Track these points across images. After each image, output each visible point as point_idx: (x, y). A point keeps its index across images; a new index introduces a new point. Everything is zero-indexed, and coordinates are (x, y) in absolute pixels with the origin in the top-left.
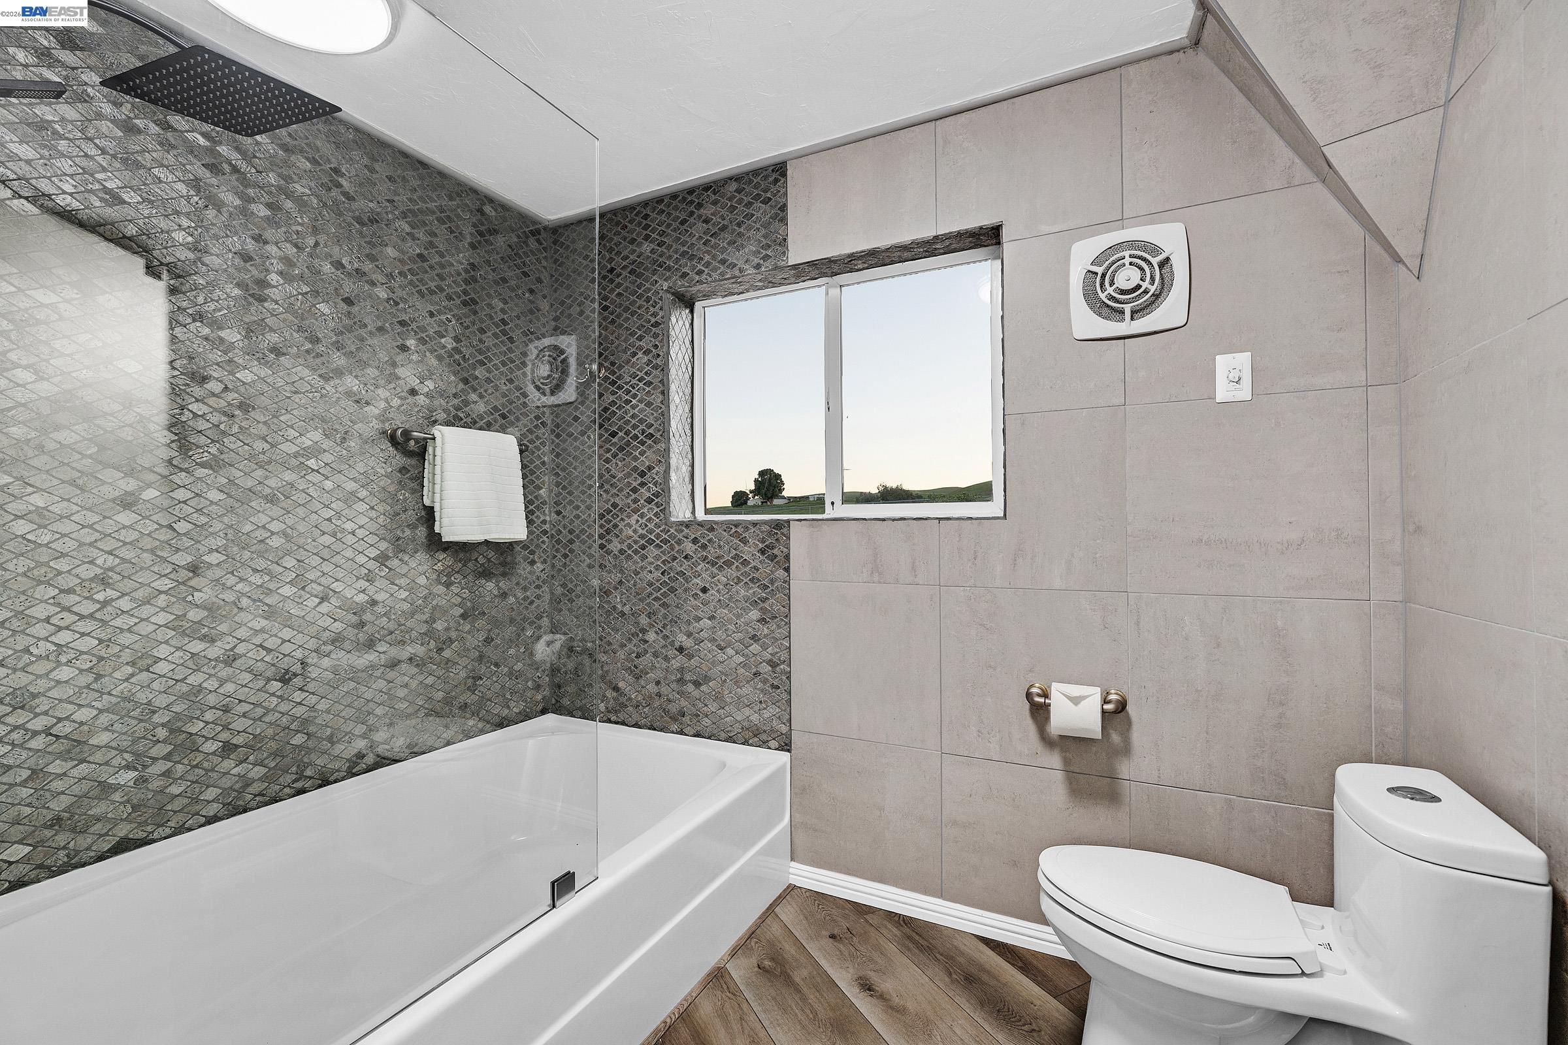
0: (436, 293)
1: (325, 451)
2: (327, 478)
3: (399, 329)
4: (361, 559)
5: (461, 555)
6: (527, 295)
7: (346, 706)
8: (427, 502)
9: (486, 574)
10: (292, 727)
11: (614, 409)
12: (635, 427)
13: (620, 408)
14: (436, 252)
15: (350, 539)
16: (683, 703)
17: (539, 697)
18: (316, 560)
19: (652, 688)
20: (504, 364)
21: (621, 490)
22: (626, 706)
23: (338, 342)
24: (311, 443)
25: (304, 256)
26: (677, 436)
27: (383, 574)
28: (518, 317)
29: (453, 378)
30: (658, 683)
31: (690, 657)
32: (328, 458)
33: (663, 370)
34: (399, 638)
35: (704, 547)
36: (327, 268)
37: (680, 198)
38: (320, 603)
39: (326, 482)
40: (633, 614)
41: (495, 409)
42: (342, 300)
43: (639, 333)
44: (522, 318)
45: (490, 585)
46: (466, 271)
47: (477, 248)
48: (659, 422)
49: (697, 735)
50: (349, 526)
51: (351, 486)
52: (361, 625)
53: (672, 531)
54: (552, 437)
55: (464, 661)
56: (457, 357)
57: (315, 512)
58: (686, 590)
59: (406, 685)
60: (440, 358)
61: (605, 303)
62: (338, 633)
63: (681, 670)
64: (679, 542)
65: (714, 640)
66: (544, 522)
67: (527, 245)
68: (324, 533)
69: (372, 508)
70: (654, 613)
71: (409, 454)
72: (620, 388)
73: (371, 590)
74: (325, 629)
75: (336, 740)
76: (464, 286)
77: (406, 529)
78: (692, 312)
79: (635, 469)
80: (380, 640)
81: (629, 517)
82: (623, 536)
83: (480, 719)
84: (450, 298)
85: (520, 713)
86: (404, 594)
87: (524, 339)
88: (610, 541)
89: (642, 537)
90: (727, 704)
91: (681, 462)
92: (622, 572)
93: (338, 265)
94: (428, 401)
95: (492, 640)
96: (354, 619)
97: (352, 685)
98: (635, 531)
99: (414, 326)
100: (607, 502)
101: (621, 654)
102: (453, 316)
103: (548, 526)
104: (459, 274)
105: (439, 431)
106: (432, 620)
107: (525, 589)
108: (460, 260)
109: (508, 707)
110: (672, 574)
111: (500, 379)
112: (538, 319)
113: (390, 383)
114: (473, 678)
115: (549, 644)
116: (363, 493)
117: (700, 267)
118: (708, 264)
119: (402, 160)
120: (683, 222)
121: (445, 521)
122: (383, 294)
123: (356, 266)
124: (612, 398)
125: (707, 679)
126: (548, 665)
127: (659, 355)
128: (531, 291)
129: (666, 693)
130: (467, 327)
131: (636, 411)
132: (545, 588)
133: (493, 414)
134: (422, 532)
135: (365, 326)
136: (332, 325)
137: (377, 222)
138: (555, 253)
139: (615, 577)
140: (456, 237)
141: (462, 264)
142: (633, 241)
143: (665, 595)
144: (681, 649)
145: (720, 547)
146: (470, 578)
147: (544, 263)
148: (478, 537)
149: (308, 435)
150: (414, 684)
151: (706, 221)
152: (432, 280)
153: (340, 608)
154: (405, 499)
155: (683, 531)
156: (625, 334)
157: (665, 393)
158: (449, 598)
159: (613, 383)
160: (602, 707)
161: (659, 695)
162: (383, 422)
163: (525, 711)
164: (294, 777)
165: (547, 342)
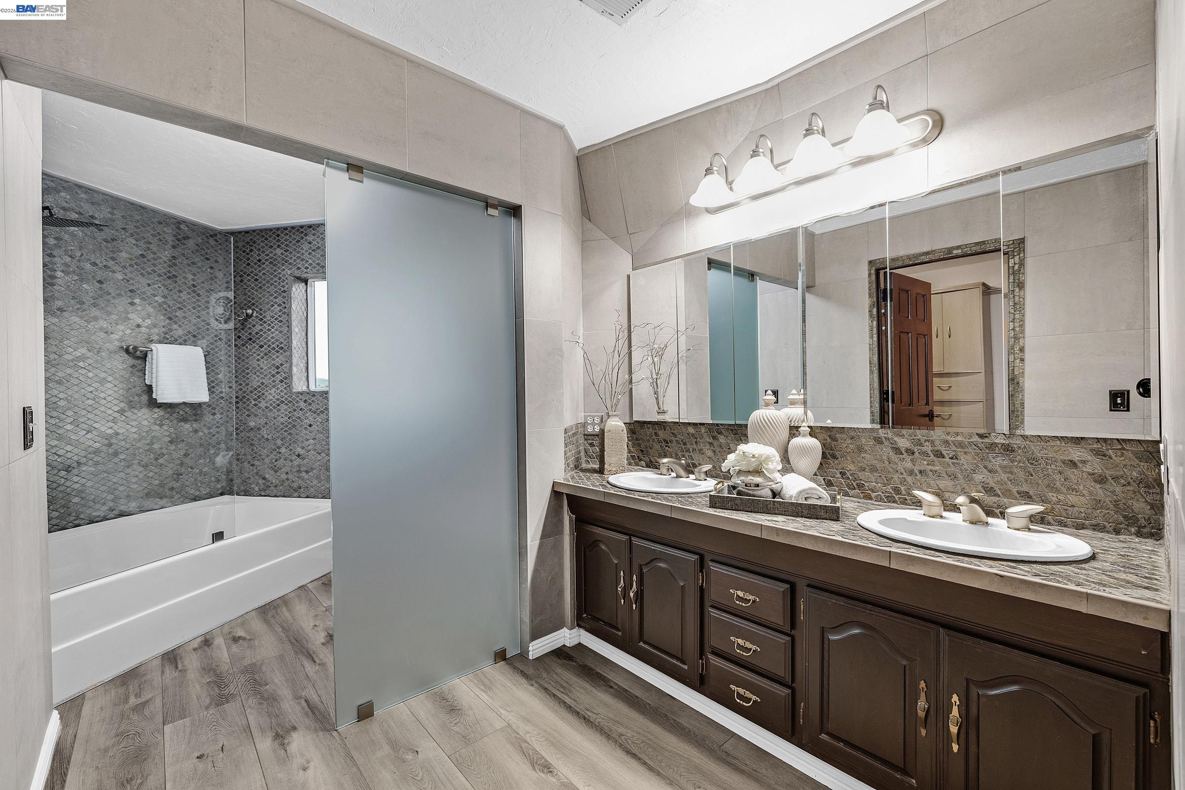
0: (151, 273)
1: (88, 358)
2: (90, 372)
3: (130, 294)
4: (110, 412)
5: (169, 410)
6: (209, 270)
7: (102, 485)
8: (148, 382)
9: (184, 420)
10: (73, 494)
11: (262, 333)
12: (273, 343)
13: (265, 333)
14: (151, 252)
15: (103, 402)
16: (300, 482)
17: (219, 486)
18: (84, 412)
19: (284, 476)
20: (194, 308)
21: (266, 376)
22: (270, 487)
23: (95, 303)
24: (81, 354)
25: (75, 261)
26: (297, 348)
27: (122, 419)
28: (203, 283)
29: (162, 317)
30: (287, 473)
31: (303, 459)
32: (90, 361)
33: (288, 315)
34: (132, 452)
35: (310, 404)
36: (88, 266)
37: (296, 229)
38: (87, 433)
39: (90, 373)
40: (273, 440)
41: (189, 332)
42: (97, 282)
43: (275, 295)
44: (206, 283)
45: (187, 426)
46: (170, 261)
47: (177, 248)
48: (286, 341)
49: (307, 497)
50: (102, 395)
51: (103, 375)
52: (110, 445)
53: (294, 396)
54: (226, 346)
55: (171, 465)
56: (165, 306)
57: (84, 389)
58: (301, 426)
59: (137, 476)
60: (154, 307)
61: (256, 277)
62: (97, 449)
63: (299, 466)
64: (297, 402)
65: (316, 450)
66: (221, 392)
67: (209, 243)
68: (88, 399)
69: (115, 386)
70: (284, 439)
71: (138, 358)
72: (265, 322)
73: (115, 428)
74: (90, 446)
75: (96, 501)
76: (169, 269)
77: (135, 397)
78: (306, 284)
79: (274, 365)
80: (121, 453)
81: (270, 390)
82: (267, 399)
83: (182, 496)
84: (160, 276)
85: (207, 494)
86: (134, 430)
87: (207, 294)
88: (260, 402)
89: (278, 399)
90: (322, 480)
91: (300, 361)
92: (267, 418)
93: (94, 264)
94: (147, 330)
95: (189, 455)
96: (106, 442)
97: (105, 475)
98: (274, 397)
99: (138, 292)
100: (258, 381)
101: (267, 460)
102: (162, 285)
103: (224, 394)
104: (165, 262)
105: (153, 346)
106: (152, 443)
107: (209, 428)
108: (166, 254)
109: (199, 491)
110: (294, 418)
111: (192, 316)
112: (216, 282)
113: (125, 322)
114: (177, 474)
115: (224, 456)
116: (110, 379)
117: (307, 265)
118: (311, 264)
119: (130, 206)
120: (298, 241)
121: (159, 392)
122: (119, 276)
123: (104, 264)
124: (260, 327)
125: (312, 469)
126: (225, 469)
127: (286, 307)
128: (212, 268)
129: (291, 478)
130: (171, 290)
131: (273, 335)
132: (223, 428)
133: (187, 335)
134: (145, 398)
135: (110, 294)
136: (91, 295)
137: (116, 240)
138: (226, 247)
139: (263, 421)
140: (163, 243)
141: (167, 257)
142: (271, 247)
143: (290, 429)
144: (299, 456)
145: (318, 404)
146: (175, 422)
147: (220, 252)
148: (181, 401)
149: (79, 350)
150: (141, 476)
151: (310, 243)
152: (149, 267)
153: (98, 436)
154: (135, 381)
155: (299, 396)
156: (268, 295)
157: (289, 326)
158: (163, 433)
159: (261, 320)
160: (257, 489)
161: (287, 479)
162: (121, 342)
163: (210, 493)
164: (74, 518)
165: (222, 294)
